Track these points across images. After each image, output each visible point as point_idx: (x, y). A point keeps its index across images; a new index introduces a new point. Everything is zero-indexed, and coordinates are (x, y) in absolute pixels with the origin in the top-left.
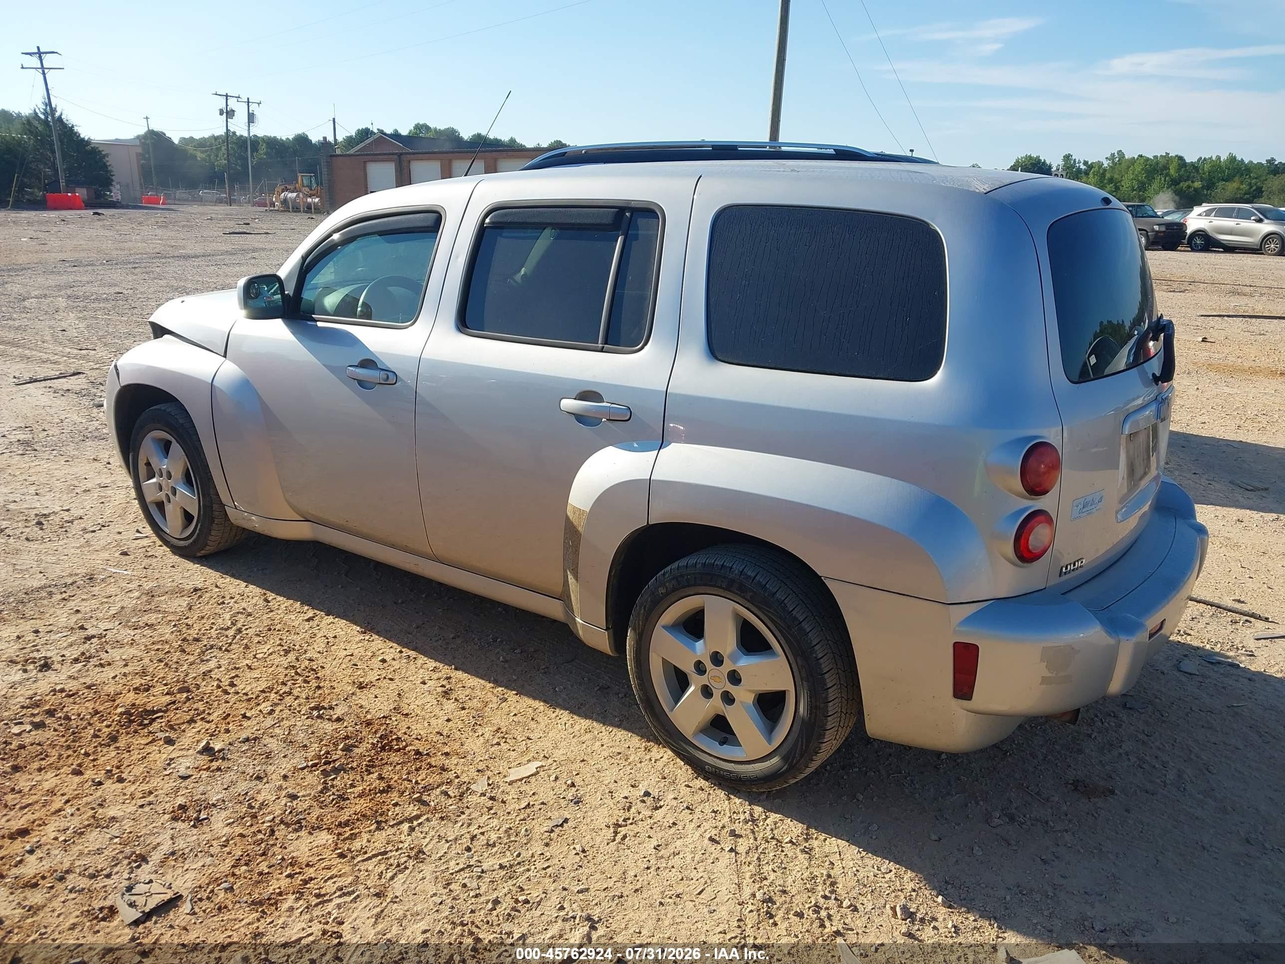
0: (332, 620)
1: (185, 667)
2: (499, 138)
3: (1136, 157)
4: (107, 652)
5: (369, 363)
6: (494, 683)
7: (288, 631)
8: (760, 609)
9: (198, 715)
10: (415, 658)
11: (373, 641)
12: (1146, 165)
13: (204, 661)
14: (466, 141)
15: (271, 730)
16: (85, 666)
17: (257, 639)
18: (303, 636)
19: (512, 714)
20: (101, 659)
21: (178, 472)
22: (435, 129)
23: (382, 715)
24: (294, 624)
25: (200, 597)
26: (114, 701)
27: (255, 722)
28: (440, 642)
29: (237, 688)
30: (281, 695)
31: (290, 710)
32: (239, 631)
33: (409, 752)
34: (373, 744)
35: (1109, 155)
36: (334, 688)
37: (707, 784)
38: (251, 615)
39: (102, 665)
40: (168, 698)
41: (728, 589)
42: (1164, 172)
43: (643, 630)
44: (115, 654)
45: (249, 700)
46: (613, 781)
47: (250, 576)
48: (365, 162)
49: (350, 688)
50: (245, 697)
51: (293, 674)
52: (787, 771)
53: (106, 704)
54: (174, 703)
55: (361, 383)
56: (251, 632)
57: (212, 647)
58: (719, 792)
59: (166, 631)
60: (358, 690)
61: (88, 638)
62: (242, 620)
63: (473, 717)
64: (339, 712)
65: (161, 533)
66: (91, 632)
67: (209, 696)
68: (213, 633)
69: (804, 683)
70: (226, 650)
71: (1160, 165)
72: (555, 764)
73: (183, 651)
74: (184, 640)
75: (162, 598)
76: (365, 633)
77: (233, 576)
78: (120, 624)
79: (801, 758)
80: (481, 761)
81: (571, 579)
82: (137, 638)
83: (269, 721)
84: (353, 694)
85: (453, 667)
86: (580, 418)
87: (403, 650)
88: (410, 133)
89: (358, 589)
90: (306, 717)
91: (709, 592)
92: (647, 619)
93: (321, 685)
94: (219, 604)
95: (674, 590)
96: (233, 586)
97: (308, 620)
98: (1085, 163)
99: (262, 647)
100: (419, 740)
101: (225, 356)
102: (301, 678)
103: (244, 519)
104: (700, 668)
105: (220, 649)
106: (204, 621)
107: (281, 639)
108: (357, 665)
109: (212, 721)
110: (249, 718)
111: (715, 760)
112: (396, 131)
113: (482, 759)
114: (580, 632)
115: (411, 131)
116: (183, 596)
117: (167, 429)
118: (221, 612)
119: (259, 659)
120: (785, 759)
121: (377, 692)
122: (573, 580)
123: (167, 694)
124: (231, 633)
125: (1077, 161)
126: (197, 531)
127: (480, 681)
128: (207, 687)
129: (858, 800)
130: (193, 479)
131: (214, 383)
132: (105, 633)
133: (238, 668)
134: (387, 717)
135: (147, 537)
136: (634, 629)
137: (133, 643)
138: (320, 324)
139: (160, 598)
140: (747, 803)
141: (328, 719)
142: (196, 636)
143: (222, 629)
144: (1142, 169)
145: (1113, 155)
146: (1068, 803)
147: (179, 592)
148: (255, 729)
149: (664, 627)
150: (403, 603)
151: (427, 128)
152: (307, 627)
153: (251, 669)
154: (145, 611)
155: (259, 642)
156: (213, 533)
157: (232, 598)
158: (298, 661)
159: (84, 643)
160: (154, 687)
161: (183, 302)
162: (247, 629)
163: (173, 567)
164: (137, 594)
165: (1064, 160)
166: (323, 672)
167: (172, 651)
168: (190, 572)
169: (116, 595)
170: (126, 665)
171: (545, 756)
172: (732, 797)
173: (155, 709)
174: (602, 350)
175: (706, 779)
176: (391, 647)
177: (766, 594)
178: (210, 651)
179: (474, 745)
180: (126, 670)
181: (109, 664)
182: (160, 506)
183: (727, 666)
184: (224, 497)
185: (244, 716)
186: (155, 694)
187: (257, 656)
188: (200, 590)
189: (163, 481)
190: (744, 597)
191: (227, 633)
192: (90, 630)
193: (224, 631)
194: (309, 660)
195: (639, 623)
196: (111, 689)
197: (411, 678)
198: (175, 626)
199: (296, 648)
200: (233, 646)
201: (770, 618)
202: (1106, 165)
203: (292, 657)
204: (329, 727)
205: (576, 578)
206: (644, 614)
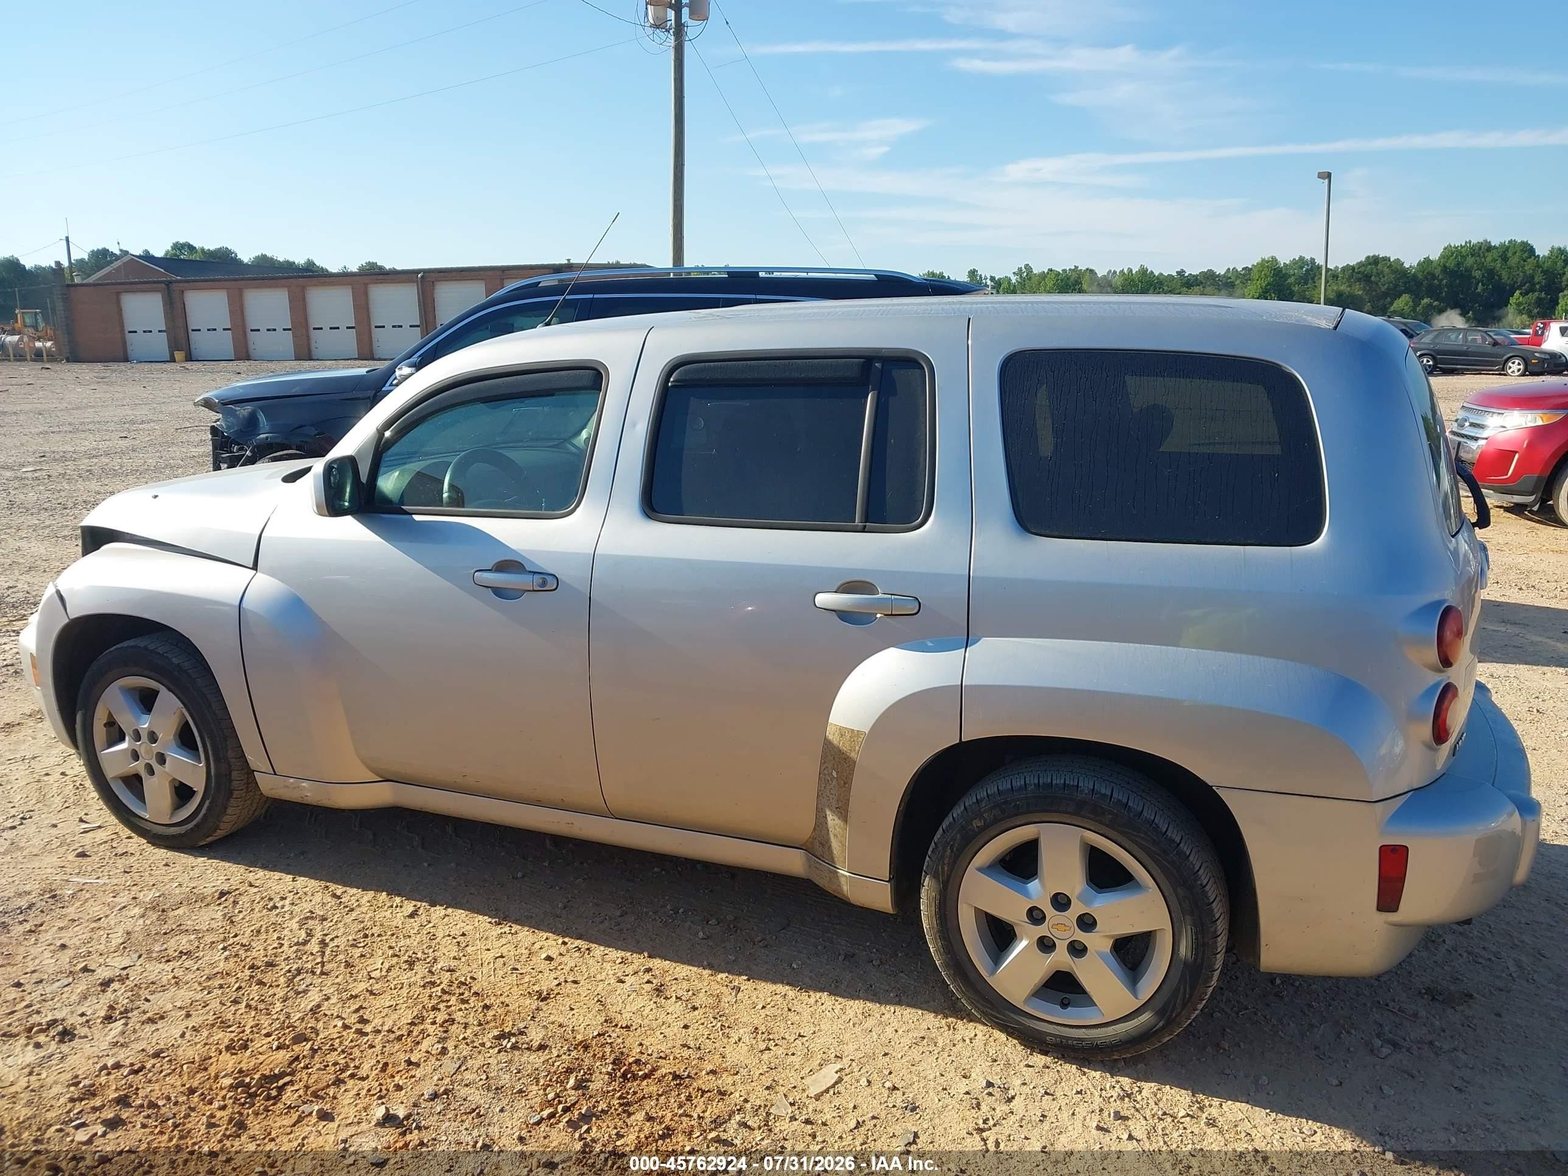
0: (443, 912)
1: (279, 1006)
2: (291, 260)
3: (1046, 271)
4: (147, 1000)
5: (510, 565)
6: (710, 969)
7: (393, 935)
8: (1122, 833)
9: (342, 1071)
10: (588, 949)
11: (516, 933)
12: (1057, 280)
13: (300, 993)
14: (247, 264)
15: (459, 1077)
16: (126, 1024)
17: (357, 952)
18: (418, 939)
19: (760, 1006)
20: (144, 1012)
21: (167, 732)
22: (203, 250)
23: (596, 1033)
24: (394, 924)
25: (235, 903)
26: (206, 1069)
27: (429, 1069)
28: (606, 923)
29: (373, 1024)
30: (441, 1026)
31: (467, 1044)
32: (323, 943)
33: (664, 1077)
34: (608, 1073)
35: (1016, 270)
36: (507, 1005)
37: (1049, 1059)
38: (326, 919)
39: (151, 1021)
40: (283, 1056)
41: (1077, 813)
42: (1077, 287)
43: (949, 877)
44: (161, 1002)
45: (399, 1038)
46: (938, 1074)
47: (288, 865)
48: (118, 294)
49: (528, 1001)
50: (392, 1036)
51: (439, 994)
52: (1163, 1028)
53: (199, 1076)
54: (297, 1059)
55: (498, 592)
56: (342, 942)
57: (299, 971)
58: (1067, 1066)
59: (217, 958)
60: (540, 1004)
61: (106, 984)
62: (319, 928)
63: (715, 1018)
64: (536, 1036)
65: (132, 819)
66: (103, 974)
67: (341, 1042)
68: (290, 952)
69: (1187, 917)
70: (322, 973)
71: (1072, 279)
72: (854, 1064)
73: (261, 983)
74: (252, 967)
75: (180, 912)
76: (500, 924)
77: (264, 867)
78: (140, 957)
79: (1183, 1009)
80: (761, 1074)
81: (833, 820)
82: (179, 973)
83: (449, 1066)
84: (537, 1009)
85: (646, 955)
86: (844, 615)
87: (566, 940)
88: (166, 254)
89: (453, 865)
90: (496, 1050)
91: (1044, 819)
92: (955, 863)
93: (488, 1003)
94: (270, 910)
95: (996, 821)
96: (278, 882)
97: (412, 915)
98: (992, 279)
99: (371, 961)
100: (665, 1058)
101: (255, 567)
102: (454, 999)
103: (287, 787)
104: (1035, 916)
105: (313, 973)
106: (263, 936)
107: (391, 948)
108: (517, 969)
109: (368, 1077)
110: (418, 1065)
111: (1059, 1028)
112: (147, 252)
113: (761, 1071)
114: (845, 888)
115: (167, 252)
116: (208, 905)
117: (152, 674)
118: (280, 920)
119: (377, 980)
120: (1160, 1013)
121: (568, 1002)
122: (838, 821)
123: (278, 1048)
124: (314, 946)
125: (983, 276)
126: (203, 811)
127: (691, 968)
128: (331, 1030)
129: (1225, 1050)
130: (198, 739)
131: (244, 605)
132: (125, 972)
133: (356, 997)
134: (604, 1034)
135: (100, 827)
136: (935, 876)
137: (177, 982)
138: (417, 518)
139: (177, 912)
140: (1108, 1075)
141: (528, 1049)
142: (266, 959)
143: (298, 944)
144: (1054, 285)
145: (1020, 269)
146: (1437, 1017)
147: (197, 899)
148: (436, 1078)
149: (980, 869)
150: (523, 877)
151: (191, 248)
152: (416, 926)
153: (374, 994)
154: (165, 934)
155: (362, 956)
156: (230, 811)
157: (283, 899)
158: (433, 974)
159: (103, 991)
160: (252, 1041)
161: (156, 497)
162: (332, 940)
163: (167, 865)
164: (137, 911)
165: (969, 276)
166: (478, 985)
167: (243, 985)
168: (196, 869)
169: (107, 916)
170: (188, 1016)
171: (836, 1056)
172: (1086, 1070)
173: (276, 1071)
174: (863, 530)
175: (1045, 1053)
176: (547, 939)
177: (1132, 815)
178: (299, 978)
179: (737, 1055)
180: (191, 1023)
181: (162, 1018)
182: (134, 782)
183: (1077, 909)
184: (255, 759)
185: (409, 1063)
186: (260, 1050)
187: (373, 975)
188: (229, 893)
189: (142, 746)
190: (1101, 822)
191: (307, 947)
192: (99, 971)
193: (302, 948)
194: (447, 971)
195: (943, 869)
196: (188, 1052)
197: (599, 977)
198: (225, 949)
199: (419, 955)
200: (328, 967)
201: (1137, 844)
202: (1014, 281)
203: (420, 969)
204: (536, 1059)
205: (845, 819)
206: (951, 856)
